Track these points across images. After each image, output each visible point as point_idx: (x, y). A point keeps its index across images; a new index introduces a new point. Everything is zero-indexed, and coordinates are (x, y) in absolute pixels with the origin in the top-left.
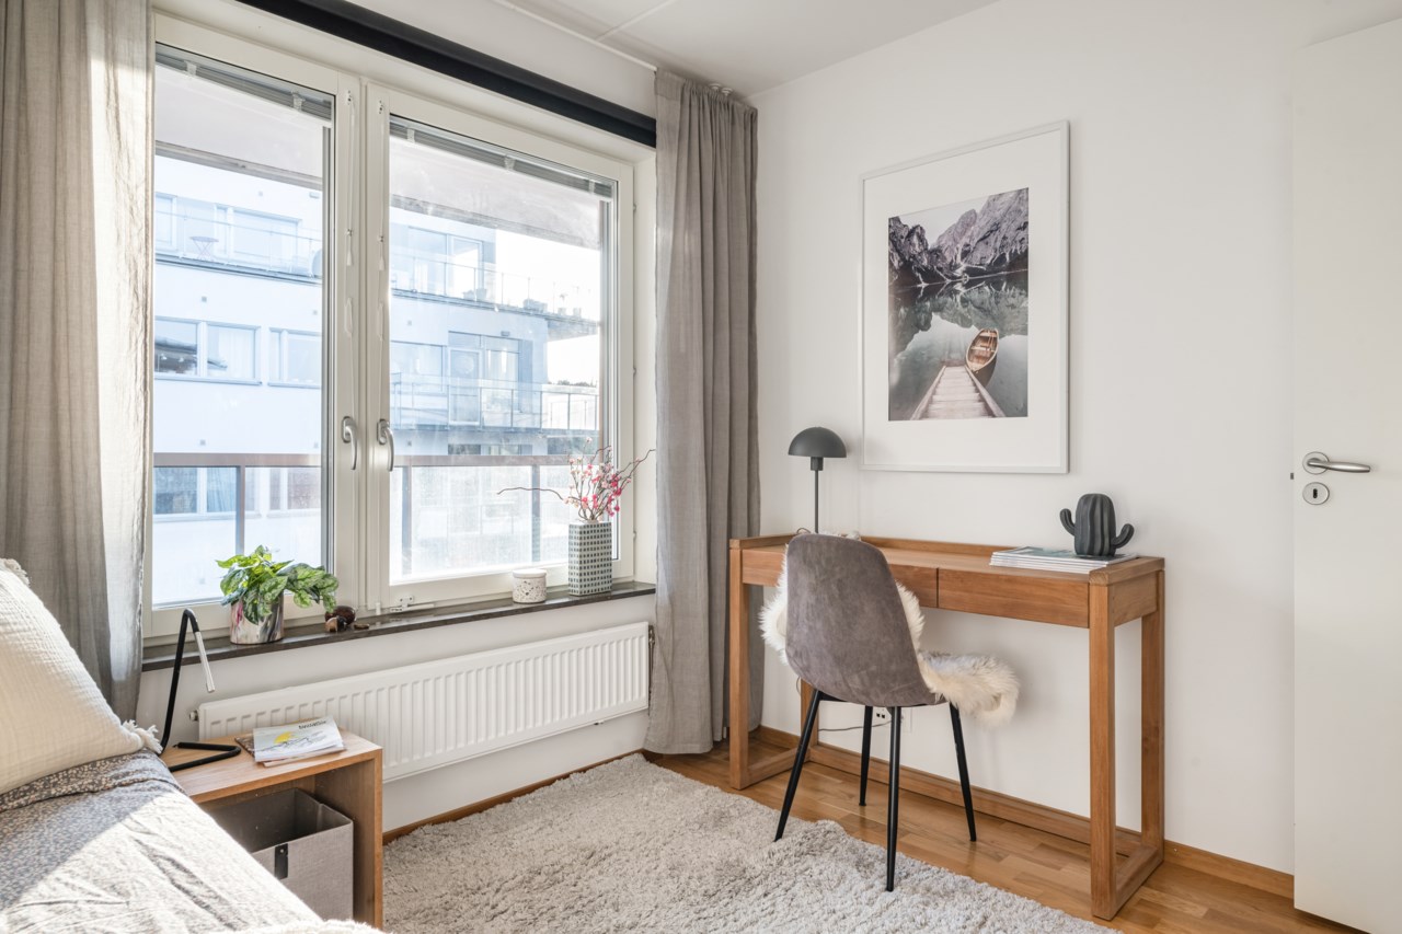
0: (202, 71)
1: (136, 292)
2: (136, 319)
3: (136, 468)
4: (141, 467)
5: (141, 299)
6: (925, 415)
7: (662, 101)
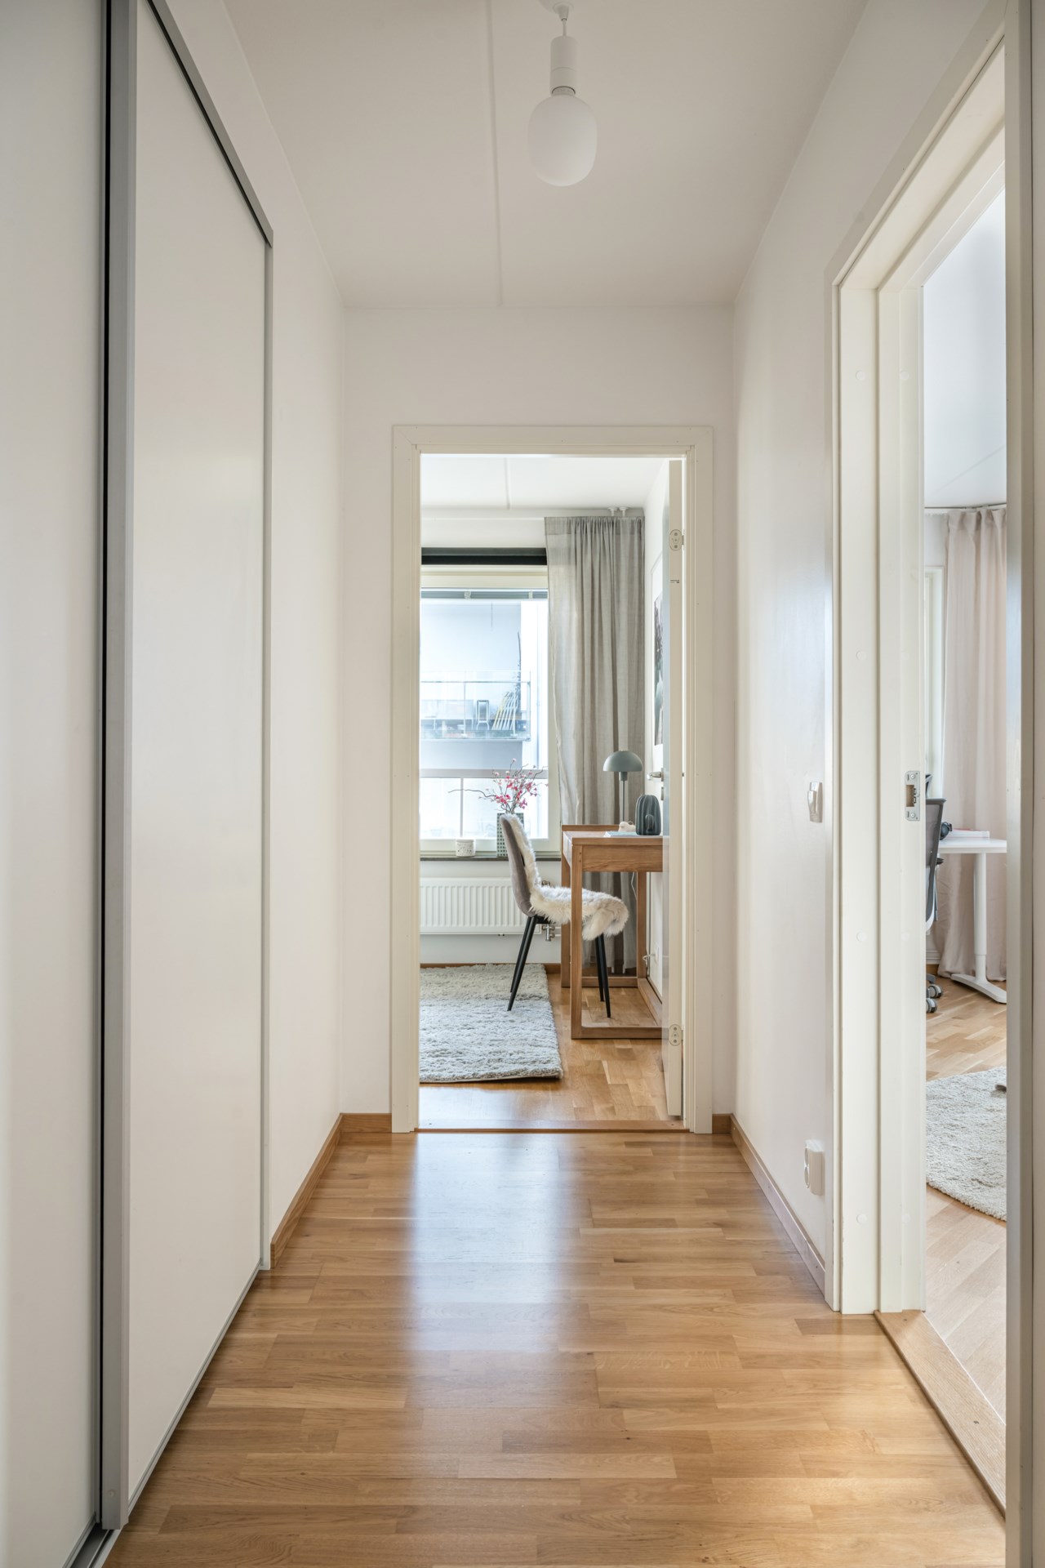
7: (551, 538)
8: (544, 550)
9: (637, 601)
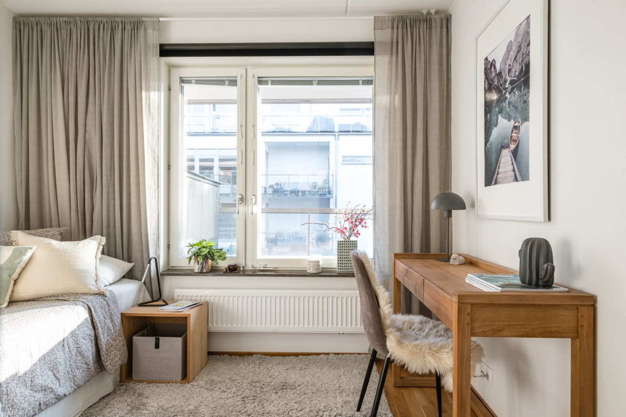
0: (197, 82)
1: (154, 158)
3: (155, 212)
4: (157, 212)
5: (156, 160)
6: (496, 183)
7: (379, 32)
8: (372, 43)
9: (445, 79)
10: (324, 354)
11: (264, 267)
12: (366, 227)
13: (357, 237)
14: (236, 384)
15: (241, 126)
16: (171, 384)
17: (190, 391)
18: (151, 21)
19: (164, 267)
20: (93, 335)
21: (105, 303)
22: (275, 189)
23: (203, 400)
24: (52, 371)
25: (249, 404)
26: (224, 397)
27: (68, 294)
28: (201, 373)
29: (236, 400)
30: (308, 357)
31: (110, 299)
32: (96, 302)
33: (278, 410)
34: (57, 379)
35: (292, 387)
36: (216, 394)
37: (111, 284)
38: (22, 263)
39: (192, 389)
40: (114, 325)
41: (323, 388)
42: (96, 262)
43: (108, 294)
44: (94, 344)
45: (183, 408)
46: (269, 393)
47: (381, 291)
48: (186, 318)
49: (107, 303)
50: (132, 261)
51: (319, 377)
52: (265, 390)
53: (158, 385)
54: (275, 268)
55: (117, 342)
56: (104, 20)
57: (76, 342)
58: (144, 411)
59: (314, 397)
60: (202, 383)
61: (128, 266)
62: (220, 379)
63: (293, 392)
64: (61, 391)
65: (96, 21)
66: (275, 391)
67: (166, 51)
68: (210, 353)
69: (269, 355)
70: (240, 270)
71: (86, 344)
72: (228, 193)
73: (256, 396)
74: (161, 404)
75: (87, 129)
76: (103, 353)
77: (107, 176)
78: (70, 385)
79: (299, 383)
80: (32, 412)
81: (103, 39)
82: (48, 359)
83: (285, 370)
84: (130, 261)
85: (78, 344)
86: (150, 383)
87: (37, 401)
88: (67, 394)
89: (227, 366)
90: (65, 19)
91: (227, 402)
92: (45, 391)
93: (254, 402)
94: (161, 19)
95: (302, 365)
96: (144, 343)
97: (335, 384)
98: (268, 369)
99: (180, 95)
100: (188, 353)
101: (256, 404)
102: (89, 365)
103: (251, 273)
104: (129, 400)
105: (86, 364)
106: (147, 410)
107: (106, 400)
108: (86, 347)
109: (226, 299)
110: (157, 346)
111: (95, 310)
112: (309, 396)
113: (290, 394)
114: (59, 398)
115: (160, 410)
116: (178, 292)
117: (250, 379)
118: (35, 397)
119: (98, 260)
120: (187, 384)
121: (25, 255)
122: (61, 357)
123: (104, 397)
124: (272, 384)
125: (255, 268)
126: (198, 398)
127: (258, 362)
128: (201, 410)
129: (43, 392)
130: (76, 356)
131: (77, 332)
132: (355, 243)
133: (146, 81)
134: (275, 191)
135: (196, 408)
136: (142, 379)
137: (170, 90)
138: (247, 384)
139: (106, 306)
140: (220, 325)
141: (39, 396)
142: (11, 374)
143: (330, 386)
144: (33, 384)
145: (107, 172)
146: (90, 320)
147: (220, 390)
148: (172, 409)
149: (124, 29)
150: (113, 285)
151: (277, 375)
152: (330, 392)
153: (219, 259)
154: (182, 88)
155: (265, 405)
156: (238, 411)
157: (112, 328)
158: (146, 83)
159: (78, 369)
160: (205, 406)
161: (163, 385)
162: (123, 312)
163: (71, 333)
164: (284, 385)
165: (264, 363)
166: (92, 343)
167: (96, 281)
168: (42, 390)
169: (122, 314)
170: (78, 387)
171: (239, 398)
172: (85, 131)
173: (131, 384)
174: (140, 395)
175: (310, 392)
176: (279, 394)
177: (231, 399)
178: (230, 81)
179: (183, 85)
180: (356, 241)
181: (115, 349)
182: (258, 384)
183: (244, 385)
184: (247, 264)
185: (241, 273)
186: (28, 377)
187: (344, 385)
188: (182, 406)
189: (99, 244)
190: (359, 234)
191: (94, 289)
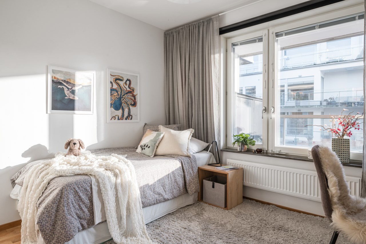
0: (241, 44)
1: (217, 89)
2: (217, 94)
10: (320, 216)
11: (279, 152)
12: (359, 129)
13: (350, 136)
14: (252, 218)
15: (265, 65)
16: (219, 208)
17: (226, 214)
18: (215, 17)
19: (223, 147)
20: (183, 175)
21: (190, 161)
22: (329, 102)
23: (231, 221)
24: (163, 187)
25: (254, 231)
26: (242, 222)
27: (175, 155)
28: (236, 207)
29: (247, 226)
30: (308, 215)
31: (192, 159)
32: (186, 160)
33: (269, 240)
34: (165, 191)
35: (286, 230)
36: (239, 220)
37: (196, 153)
38: (159, 139)
39: (228, 213)
40: (193, 172)
41: (308, 237)
42: (188, 141)
43: (191, 157)
44: (183, 179)
45: (219, 221)
46: (269, 229)
47: (329, 176)
48: (227, 174)
49: (191, 161)
50: (209, 142)
51: (308, 230)
52: (267, 226)
53: (213, 207)
54: (286, 153)
55: (194, 181)
56: (195, 23)
57: (174, 177)
58: (201, 217)
59: (298, 241)
60: (234, 212)
61: (206, 144)
62: (244, 213)
63: (285, 233)
64: (166, 197)
65: (192, 25)
66: (273, 229)
67: (223, 31)
68: (244, 198)
69: (280, 208)
70: (264, 152)
71: (179, 179)
72: (294, 106)
73: (260, 228)
74: (210, 216)
75: (189, 78)
76: (187, 185)
77: (197, 100)
78: (171, 195)
79: (292, 230)
80: (153, 202)
81: (195, 33)
82: (161, 181)
83: (287, 219)
84: (207, 142)
85: (175, 178)
86: (210, 205)
87: (155, 198)
88: (169, 199)
89: (252, 207)
90: (181, 28)
91: (242, 226)
92: (159, 195)
93: (257, 231)
94: (220, 15)
95: (300, 219)
96: (208, 184)
97: (318, 238)
98: (275, 215)
99: (232, 53)
100: (227, 194)
101: (258, 232)
102: (180, 188)
103: (271, 155)
104: (197, 210)
105: (179, 188)
106: (203, 217)
107: (189, 207)
108: (179, 180)
109: (253, 168)
110: (213, 187)
111: (184, 163)
112: (295, 239)
113: (282, 234)
114: (166, 200)
115: (208, 219)
116: (229, 161)
117: (261, 218)
118: (155, 196)
119: (189, 140)
120: (226, 211)
121: (160, 136)
122: (167, 182)
123: (188, 206)
124: (274, 224)
125: (274, 152)
126: (229, 219)
127: (271, 210)
128: (227, 226)
129: (158, 195)
130: (174, 183)
131: (175, 172)
132: (348, 141)
133: (213, 49)
134: (329, 104)
135: (225, 224)
136: (207, 202)
137: (227, 51)
138: (258, 220)
139: (190, 163)
140: (250, 183)
141: (157, 196)
142: (145, 184)
143: (314, 238)
144: (154, 191)
145: (197, 98)
146: (182, 168)
147: (242, 219)
148: (213, 220)
149: (203, 25)
150: (197, 153)
151: (280, 220)
152: (312, 241)
153: (250, 145)
154: (234, 49)
155: (263, 234)
156: (246, 232)
157: (192, 174)
158: (213, 50)
159: (175, 189)
160: (230, 224)
161: (215, 207)
162: (200, 167)
163: (172, 172)
164: (281, 227)
165: (275, 211)
166: (182, 179)
167: (187, 150)
168: (158, 194)
169: (199, 168)
170: (174, 198)
171: (249, 226)
172: (189, 79)
173: (202, 203)
174: (203, 209)
175: (297, 237)
176: (275, 232)
177: (245, 225)
178: (259, 39)
179: (234, 47)
180: (349, 139)
181: (193, 184)
182: (264, 222)
183: (256, 220)
184: (269, 149)
185: (265, 154)
186: (152, 187)
187: (325, 241)
188: (218, 220)
189: (191, 133)
190: (351, 134)
191: (185, 154)
